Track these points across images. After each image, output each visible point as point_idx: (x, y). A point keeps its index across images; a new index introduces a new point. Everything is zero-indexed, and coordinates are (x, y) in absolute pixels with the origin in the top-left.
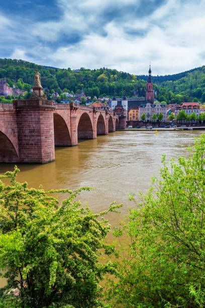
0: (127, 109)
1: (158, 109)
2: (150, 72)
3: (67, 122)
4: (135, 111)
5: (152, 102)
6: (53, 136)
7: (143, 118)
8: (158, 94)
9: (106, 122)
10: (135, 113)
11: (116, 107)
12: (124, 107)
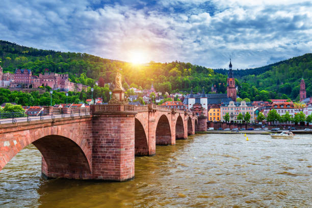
0: (207, 109)
1: (243, 109)
2: (231, 66)
3: (144, 127)
4: (216, 110)
5: (234, 100)
6: (134, 147)
7: (226, 118)
8: (239, 90)
9: (185, 124)
10: (216, 112)
11: (194, 105)
12: (203, 106)
